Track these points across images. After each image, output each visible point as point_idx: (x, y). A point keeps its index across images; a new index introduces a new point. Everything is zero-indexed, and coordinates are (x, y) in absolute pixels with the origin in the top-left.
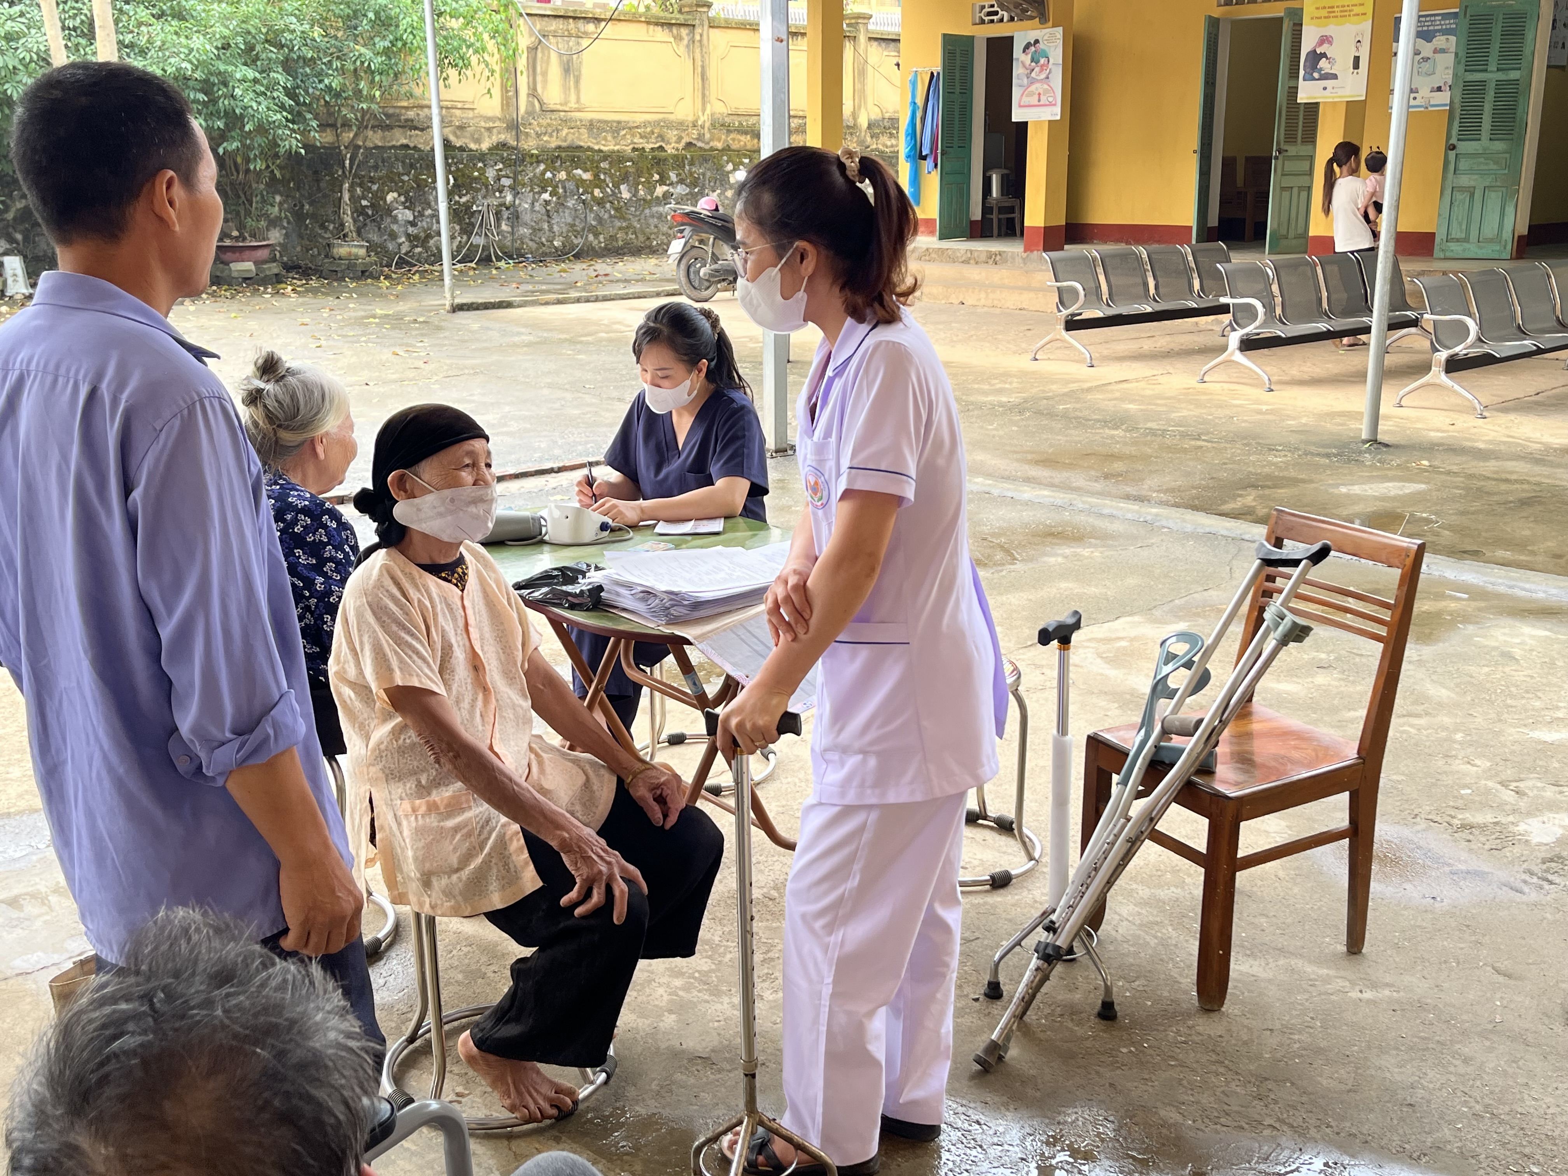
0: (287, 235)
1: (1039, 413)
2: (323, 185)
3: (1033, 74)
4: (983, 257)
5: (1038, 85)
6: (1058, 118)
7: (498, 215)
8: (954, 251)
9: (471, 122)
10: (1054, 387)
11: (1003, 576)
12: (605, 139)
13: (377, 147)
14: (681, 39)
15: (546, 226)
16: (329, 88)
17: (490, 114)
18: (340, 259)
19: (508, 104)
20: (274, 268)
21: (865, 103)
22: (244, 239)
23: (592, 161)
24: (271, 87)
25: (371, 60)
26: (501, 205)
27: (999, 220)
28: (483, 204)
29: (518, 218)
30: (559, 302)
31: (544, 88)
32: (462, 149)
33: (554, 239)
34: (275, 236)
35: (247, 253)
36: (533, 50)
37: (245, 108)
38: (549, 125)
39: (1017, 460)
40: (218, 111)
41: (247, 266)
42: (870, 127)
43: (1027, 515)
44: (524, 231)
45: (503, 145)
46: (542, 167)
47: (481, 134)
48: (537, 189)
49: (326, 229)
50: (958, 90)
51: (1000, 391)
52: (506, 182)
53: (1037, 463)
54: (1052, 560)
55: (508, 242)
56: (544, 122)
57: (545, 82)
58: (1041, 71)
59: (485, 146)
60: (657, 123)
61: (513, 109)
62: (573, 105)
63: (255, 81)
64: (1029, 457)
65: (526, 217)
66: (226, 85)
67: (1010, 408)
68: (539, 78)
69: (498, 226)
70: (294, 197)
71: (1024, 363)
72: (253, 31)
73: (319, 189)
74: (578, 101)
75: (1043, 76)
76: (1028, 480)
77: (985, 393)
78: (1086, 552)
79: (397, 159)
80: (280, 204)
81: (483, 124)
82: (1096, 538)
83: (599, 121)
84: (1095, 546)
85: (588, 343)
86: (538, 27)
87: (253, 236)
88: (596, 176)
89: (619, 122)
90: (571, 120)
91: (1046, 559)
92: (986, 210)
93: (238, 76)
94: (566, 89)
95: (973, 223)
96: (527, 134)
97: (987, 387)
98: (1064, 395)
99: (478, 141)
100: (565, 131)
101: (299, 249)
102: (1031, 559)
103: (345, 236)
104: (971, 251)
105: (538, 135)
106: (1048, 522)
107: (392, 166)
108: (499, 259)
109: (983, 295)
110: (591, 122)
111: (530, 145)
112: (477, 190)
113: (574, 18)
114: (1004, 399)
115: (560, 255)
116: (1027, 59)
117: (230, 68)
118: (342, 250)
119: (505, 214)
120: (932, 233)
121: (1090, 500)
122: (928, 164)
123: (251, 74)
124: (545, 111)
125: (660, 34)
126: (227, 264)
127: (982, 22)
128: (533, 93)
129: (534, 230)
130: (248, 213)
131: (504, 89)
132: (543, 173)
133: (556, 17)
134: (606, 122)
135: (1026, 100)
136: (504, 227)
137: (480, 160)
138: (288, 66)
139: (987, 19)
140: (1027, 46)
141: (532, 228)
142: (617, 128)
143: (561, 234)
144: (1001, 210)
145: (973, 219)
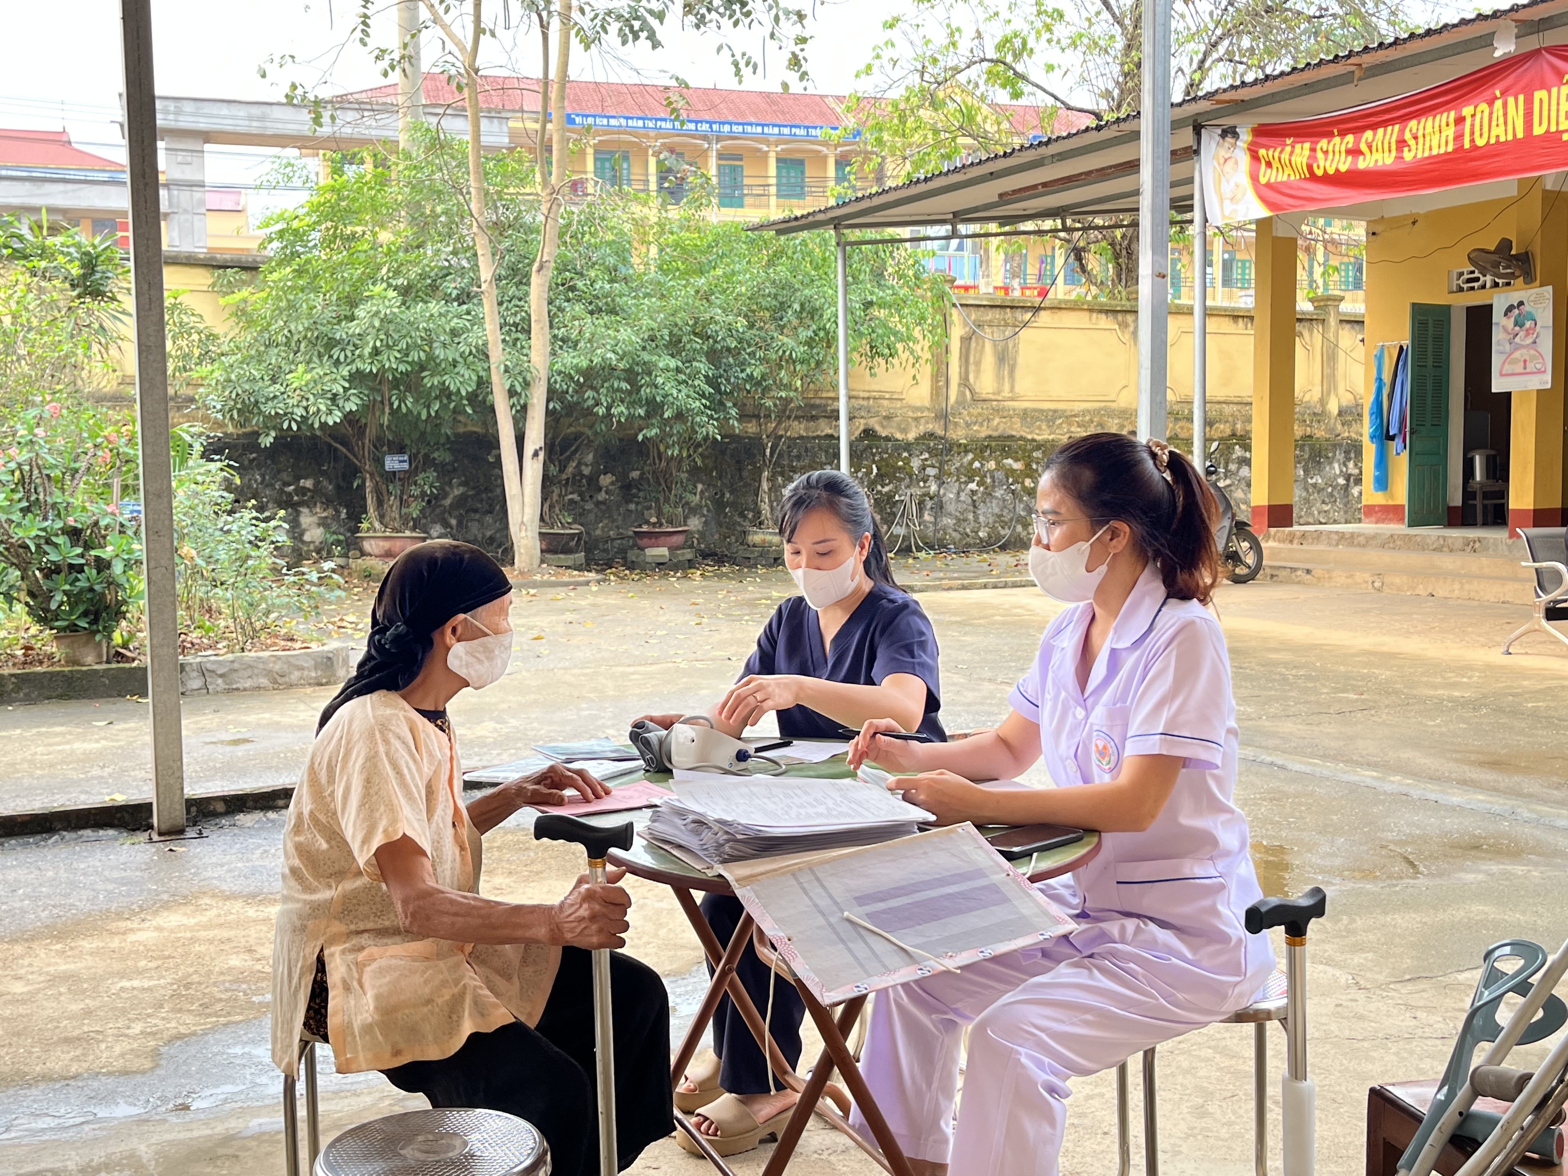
0: (706, 523)
1: (1500, 710)
2: (745, 474)
3: (1517, 340)
4: (1459, 544)
5: (1524, 351)
6: (1549, 386)
7: (921, 505)
8: (1424, 537)
9: (899, 412)
10: (1526, 683)
11: (1395, 892)
12: (1040, 428)
13: (801, 437)
14: (1127, 326)
15: (971, 516)
16: (751, 377)
17: (918, 404)
18: (754, 546)
19: (937, 394)
20: (688, 554)
21: (1336, 389)
22: (661, 525)
23: (1024, 450)
24: (693, 376)
25: (792, 349)
26: (924, 495)
27: (1485, 507)
28: (906, 494)
29: (941, 507)
30: (964, 588)
31: (977, 377)
32: (887, 439)
33: (979, 529)
34: (695, 524)
35: (662, 539)
36: (966, 340)
37: (665, 396)
38: (980, 414)
39: (1456, 760)
40: (640, 400)
41: (662, 552)
42: (1340, 414)
43: (1451, 823)
44: (948, 521)
45: (931, 435)
46: (970, 456)
47: (908, 424)
48: (963, 479)
49: (745, 517)
50: (1430, 363)
51: (1454, 685)
52: (931, 472)
53: (1481, 764)
54: (1470, 877)
55: (930, 532)
56: (975, 412)
57: (978, 372)
58: (1527, 335)
59: (911, 436)
60: (1097, 411)
61: (942, 399)
62: (1006, 394)
63: (678, 370)
64: (1473, 757)
65: (951, 508)
66: (650, 374)
67: (1464, 703)
68: (972, 368)
69: (921, 516)
70: (715, 486)
71: (1495, 656)
72: (680, 323)
73: (741, 478)
74: (1012, 390)
75: (1529, 341)
76: (1464, 783)
77: (1435, 687)
78: (1519, 870)
79: (820, 449)
80: (702, 492)
81: (910, 414)
82: (1539, 855)
83: (1035, 410)
84: (1536, 864)
85: (980, 625)
86: (973, 317)
87: (670, 522)
88: (1028, 465)
89: (1055, 411)
90: (1003, 409)
91: (1462, 875)
92: (1468, 494)
93: (661, 365)
94: (999, 378)
95: (1451, 510)
96: (956, 424)
97: (1439, 680)
98: (1539, 691)
99: (904, 431)
100: (997, 420)
101: (716, 537)
102: (1441, 874)
103: (761, 523)
104: (1444, 538)
105: (968, 425)
106: (1477, 832)
107: (815, 455)
108: (919, 549)
109: (1456, 586)
110: (1025, 410)
111: (959, 435)
112: (901, 480)
113: (1012, 307)
114: (1457, 694)
115: (985, 546)
116: (1509, 323)
117: (655, 358)
118: (757, 537)
119: (929, 504)
120: (1401, 520)
121: (1539, 808)
122: (1395, 446)
123: (673, 363)
124: (977, 400)
125: (1104, 321)
126: (642, 549)
127: (1461, 289)
128: (965, 382)
129: (958, 520)
130: (667, 500)
131: (935, 377)
132: (971, 463)
133: (992, 306)
134: (1041, 411)
135: (1508, 368)
136: (927, 517)
137: (905, 450)
138: (713, 356)
139: (1465, 286)
140: (1510, 308)
141: (956, 518)
142: (1051, 417)
143: (987, 525)
144: (1486, 495)
145: (1452, 504)
